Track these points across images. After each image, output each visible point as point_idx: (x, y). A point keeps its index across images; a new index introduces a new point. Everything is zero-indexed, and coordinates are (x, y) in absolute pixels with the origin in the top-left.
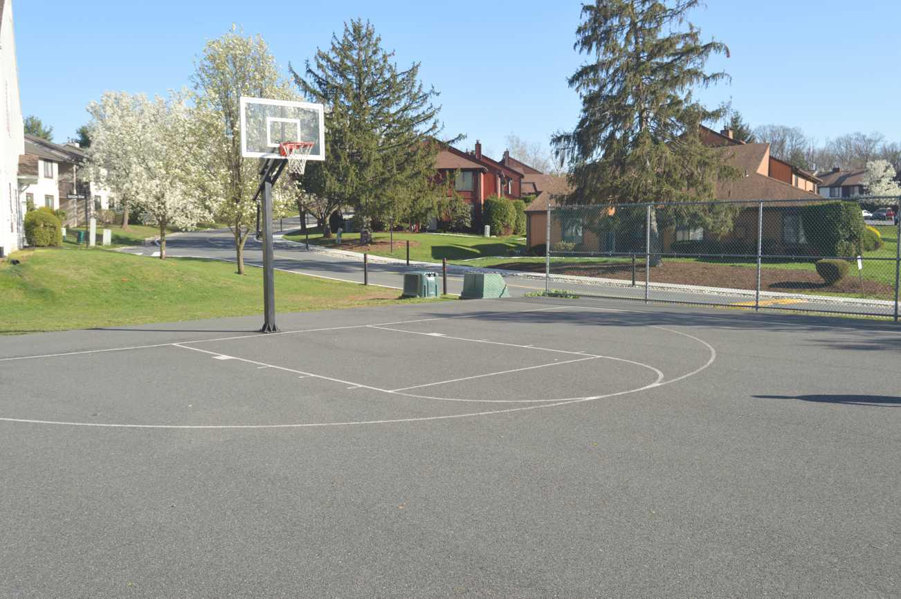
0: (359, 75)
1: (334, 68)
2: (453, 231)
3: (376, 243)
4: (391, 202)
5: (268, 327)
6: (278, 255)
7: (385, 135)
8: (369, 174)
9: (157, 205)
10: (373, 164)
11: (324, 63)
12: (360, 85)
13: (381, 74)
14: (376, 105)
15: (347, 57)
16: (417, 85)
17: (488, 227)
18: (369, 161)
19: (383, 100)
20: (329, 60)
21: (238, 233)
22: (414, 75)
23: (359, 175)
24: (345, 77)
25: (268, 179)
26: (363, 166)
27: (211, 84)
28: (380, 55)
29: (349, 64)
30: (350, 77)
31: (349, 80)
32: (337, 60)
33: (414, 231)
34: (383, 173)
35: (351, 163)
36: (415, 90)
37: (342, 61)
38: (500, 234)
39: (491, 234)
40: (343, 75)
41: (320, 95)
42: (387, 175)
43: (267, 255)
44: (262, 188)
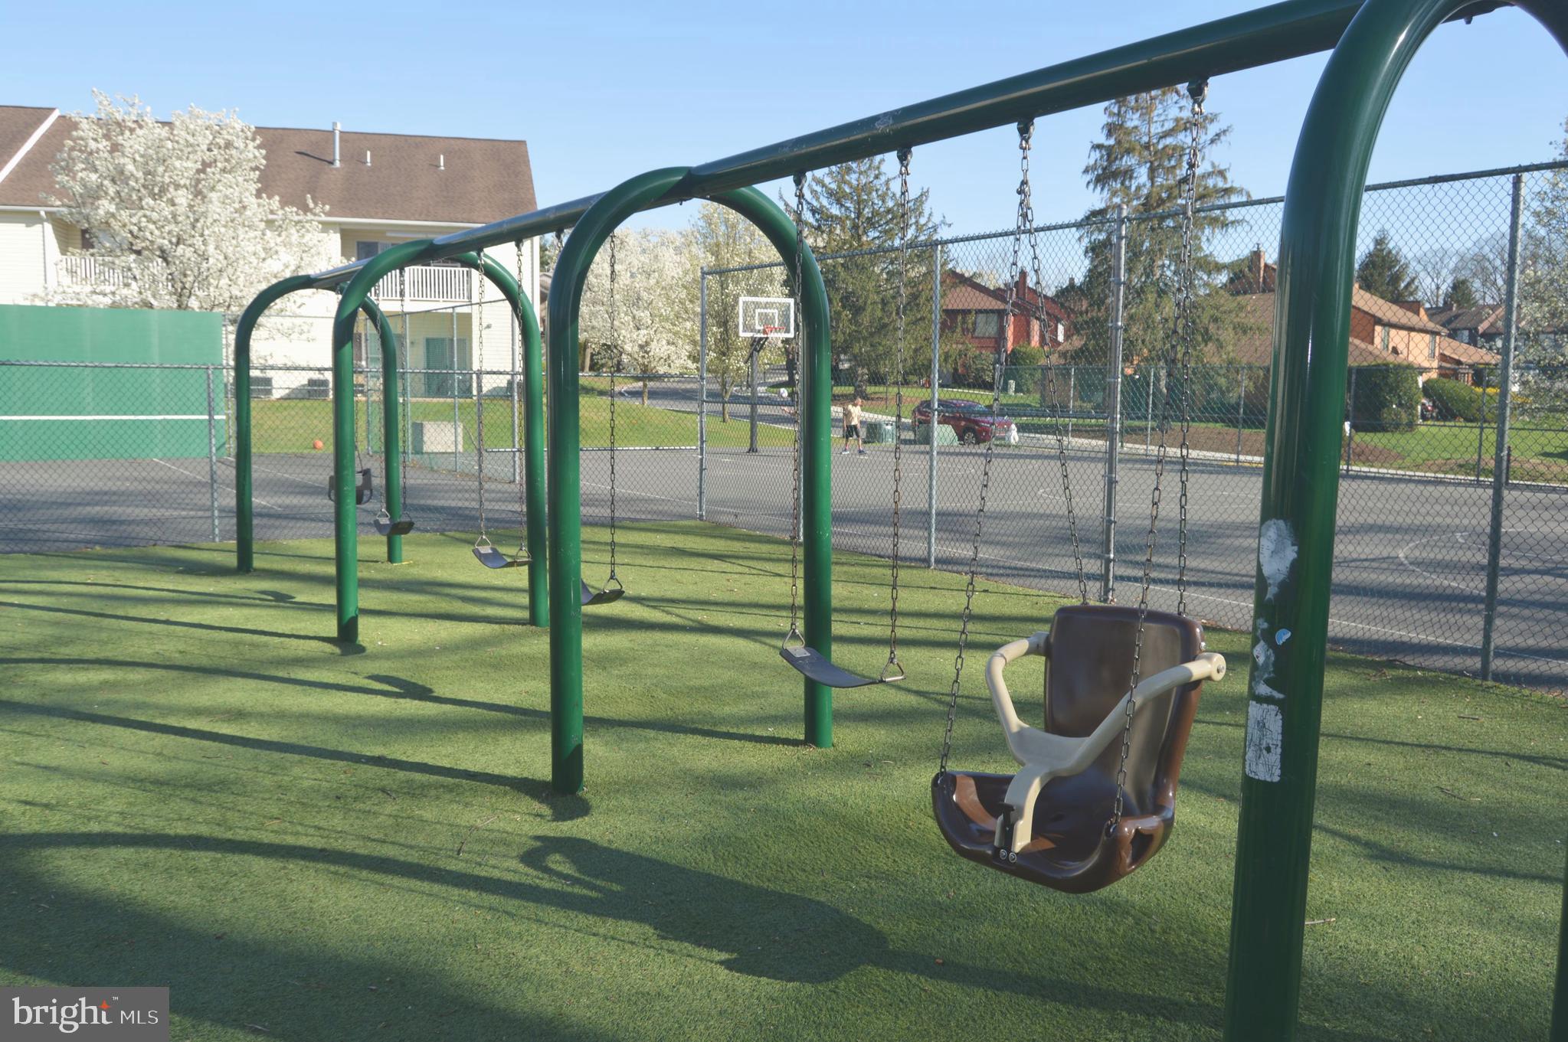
0: (859, 203)
1: (831, 194)
2: (969, 386)
3: (872, 399)
4: (888, 353)
5: (752, 449)
6: (761, 410)
7: (887, 273)
8: (865, 319)
9: (641, 354)
10: (869, 309)
11: (818, 189)
12: (859, 214)
13: (883, 201)
14: (878, 238)
15: (845, 182)
16: (926, 213)
17: (1012, 383)
18: (865, 303)
19: (886, 232)
20: (824, 186)
21: (724, 385)
22: (922, 203)
23: (854, 320)
24: (842, 205)
25: (755, 349)
26: (858, 310)
27: (704, 243)
28: (883, 179)
29: (848, 190)
30: (848, 205)
31: (847, 208)
32: (834, 186)
33: (923, 386)
34: (881, 318)
35: (844, 307)
36: (922, 221)
37: (839, 187)
38: (1028, 391)
39: (1016, 391)
40: (839, 202)
41: (813, 227)
42: (886, 320)
43: (753, 410)
44: (751, 356)
